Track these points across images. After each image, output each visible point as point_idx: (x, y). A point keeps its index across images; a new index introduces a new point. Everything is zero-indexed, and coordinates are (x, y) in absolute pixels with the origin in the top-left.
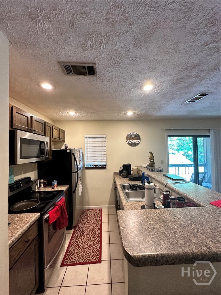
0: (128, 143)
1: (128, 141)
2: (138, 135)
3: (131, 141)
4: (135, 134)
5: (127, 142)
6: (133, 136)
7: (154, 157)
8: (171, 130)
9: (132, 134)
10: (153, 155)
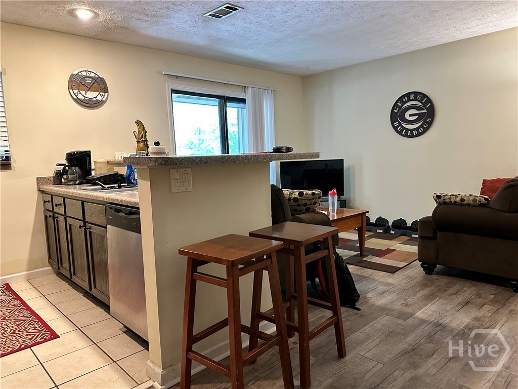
0: (74, 97)
1: (76, 91)
2: (102, 80)
3: (83, 92)
4: (93, 75)
5: (72, 94)
6: (89, 81)
7: (146, 132)
8: (177, 77)
9: (84, 73)
10: (144, 128)
